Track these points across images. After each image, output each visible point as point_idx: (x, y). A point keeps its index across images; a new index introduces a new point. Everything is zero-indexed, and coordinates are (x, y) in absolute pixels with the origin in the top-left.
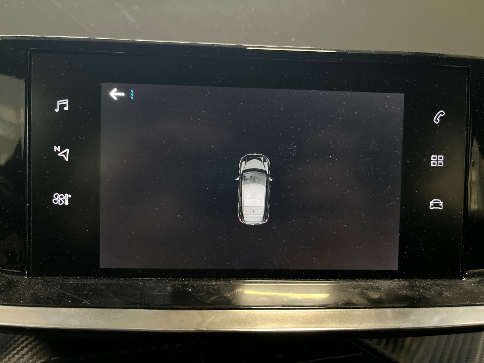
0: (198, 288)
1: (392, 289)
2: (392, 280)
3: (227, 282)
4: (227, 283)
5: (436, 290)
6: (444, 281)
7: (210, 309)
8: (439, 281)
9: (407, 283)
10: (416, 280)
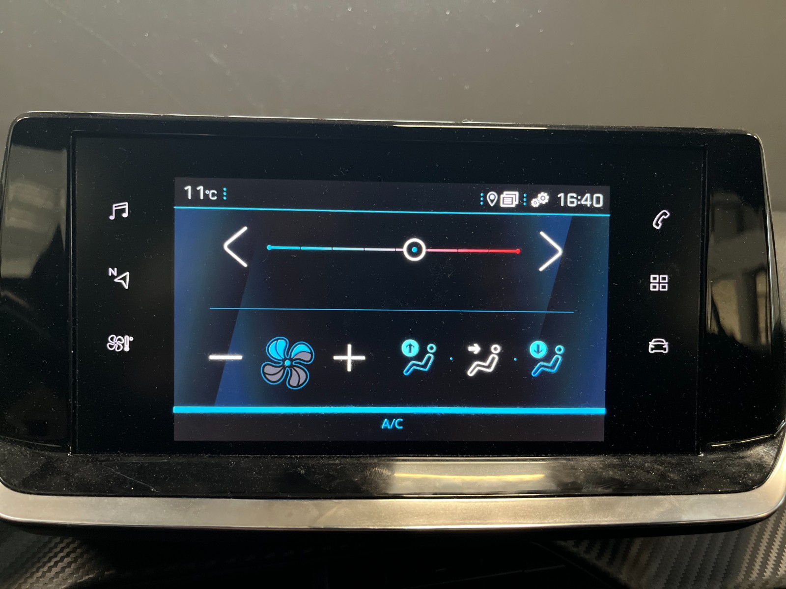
0: (314, 468)
1: (594, 469)
2: (594, 456)
3: (355, 460)
4: (355, 462)
5: (658, 470)
6: (670, 457)
7: (330, 498)
8: (663, 458)
9: (615, 461)
10: (630, 456)
